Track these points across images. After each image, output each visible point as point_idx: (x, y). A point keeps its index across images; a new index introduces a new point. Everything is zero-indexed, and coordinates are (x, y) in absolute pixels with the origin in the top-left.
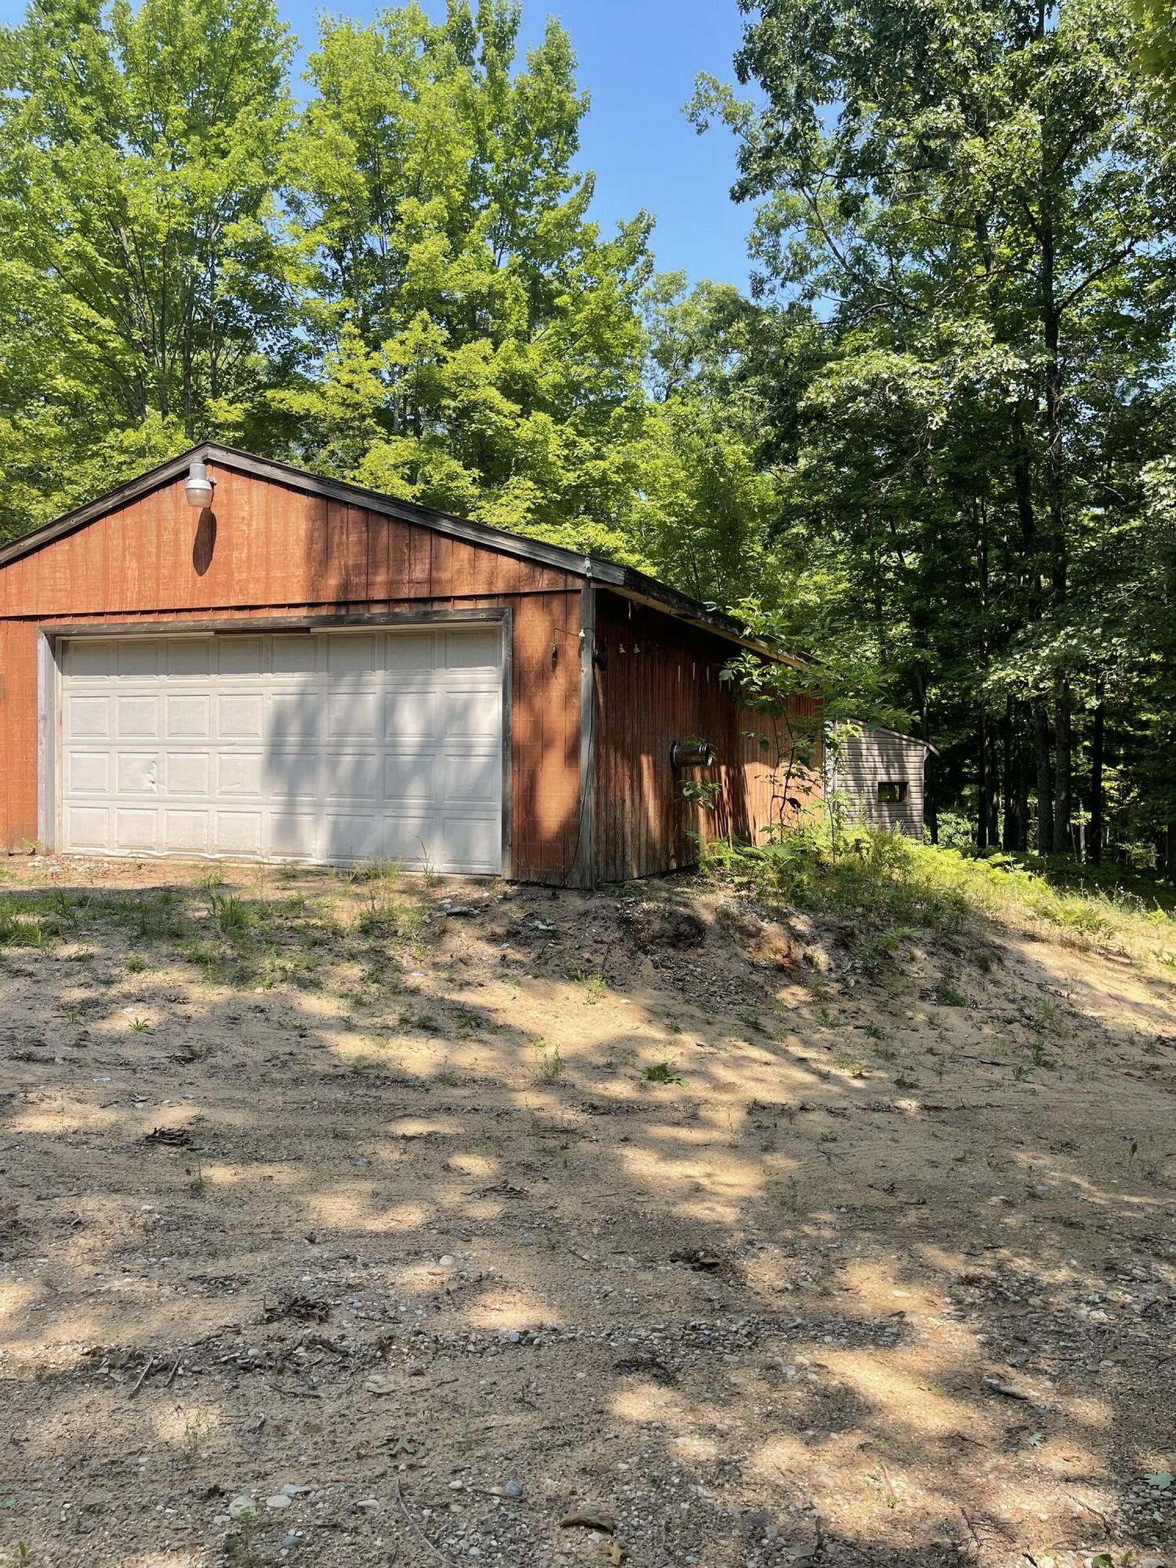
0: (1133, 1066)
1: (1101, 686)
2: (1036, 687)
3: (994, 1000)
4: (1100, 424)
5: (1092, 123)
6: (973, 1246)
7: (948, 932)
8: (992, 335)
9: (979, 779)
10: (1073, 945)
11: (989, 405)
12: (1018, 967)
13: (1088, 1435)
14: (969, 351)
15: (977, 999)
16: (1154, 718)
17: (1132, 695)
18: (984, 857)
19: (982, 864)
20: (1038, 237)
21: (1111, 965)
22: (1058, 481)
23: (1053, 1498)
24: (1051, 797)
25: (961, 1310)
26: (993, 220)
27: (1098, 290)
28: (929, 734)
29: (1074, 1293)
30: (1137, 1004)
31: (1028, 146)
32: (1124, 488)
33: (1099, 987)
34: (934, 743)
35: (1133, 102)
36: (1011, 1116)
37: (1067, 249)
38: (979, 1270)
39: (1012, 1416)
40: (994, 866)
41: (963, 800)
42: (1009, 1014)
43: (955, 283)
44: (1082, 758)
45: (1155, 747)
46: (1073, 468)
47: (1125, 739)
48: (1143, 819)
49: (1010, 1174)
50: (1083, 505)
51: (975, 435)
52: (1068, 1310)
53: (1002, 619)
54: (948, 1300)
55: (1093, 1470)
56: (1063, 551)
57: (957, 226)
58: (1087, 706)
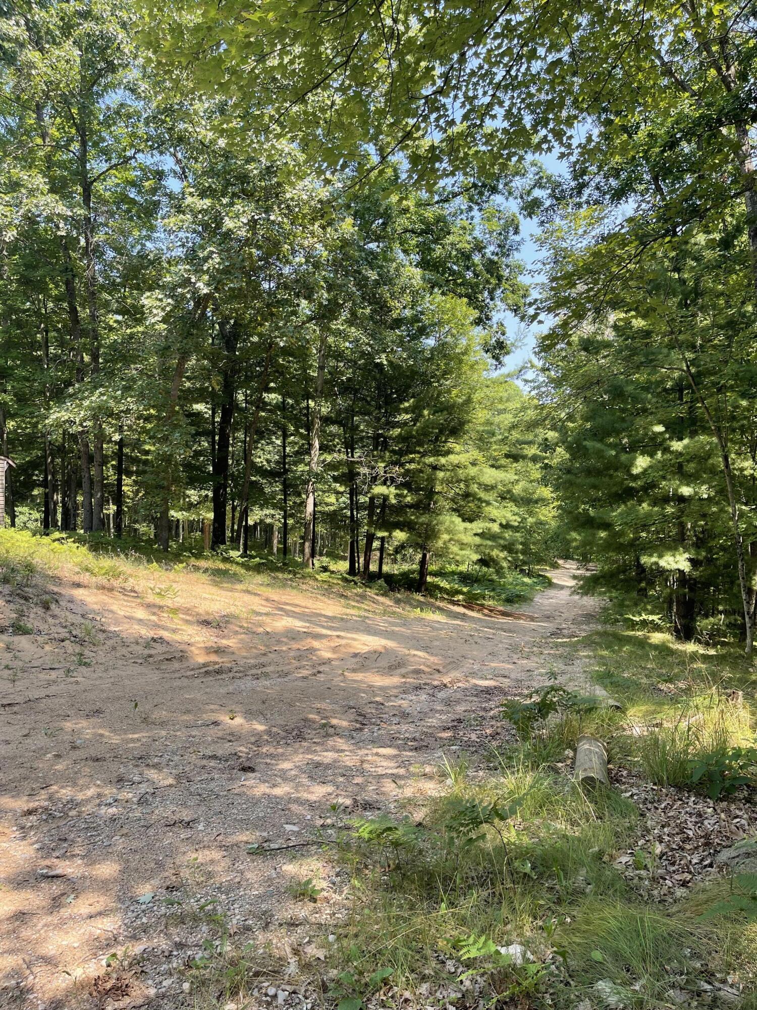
0: (138, 657)
1: (121, 427)
2: (81, 425)
3: (52, 628)
4: (118, 263)
5: (112, 68)
6: (33, 789)
7: (20, 586)
8: (47, 187)
9: (44, 484)
10: (103, 588)
11: (47, 234)
12: (70, 605)
13: (103, 886)
14: (31, 192)
15: (41, 628)
16: (152, 448)
17: (140, 433)
18: (47, 535)
19: (46, 540)
20: (78, 130)
21: (126, 598)
22: (93, 294)
23: (82, 931)
24: (92, 496)
25: (23, 832)
26: (47, 110)
27: (116, 177)
28: (9, 453)
29: (98, 801)
30: (141, 620)
31: (71, 69)
32: (133, 306)
33: (119, 612)
34: (13, 459)
35: (136, 63)
36: (63, 701)
37: (96, 144)
38: (37, 803)
39: (56, 888)
40: (54, 541)
41: (33, 498)
42: (61, 636)
43: (21, 144)
44: (111, 472)
45: (153, 467)
46: (102, 287)
47: (136, 460)
48: (146, 510)
49: (60, 738)
50: (109, 311)
51: (38, 251)
52: (93, 813)
53: (59, 378)
54: (15, 828)
55: (107, 906)
56: (97, 339)
57: (23, 106)
58: (113, 439)
